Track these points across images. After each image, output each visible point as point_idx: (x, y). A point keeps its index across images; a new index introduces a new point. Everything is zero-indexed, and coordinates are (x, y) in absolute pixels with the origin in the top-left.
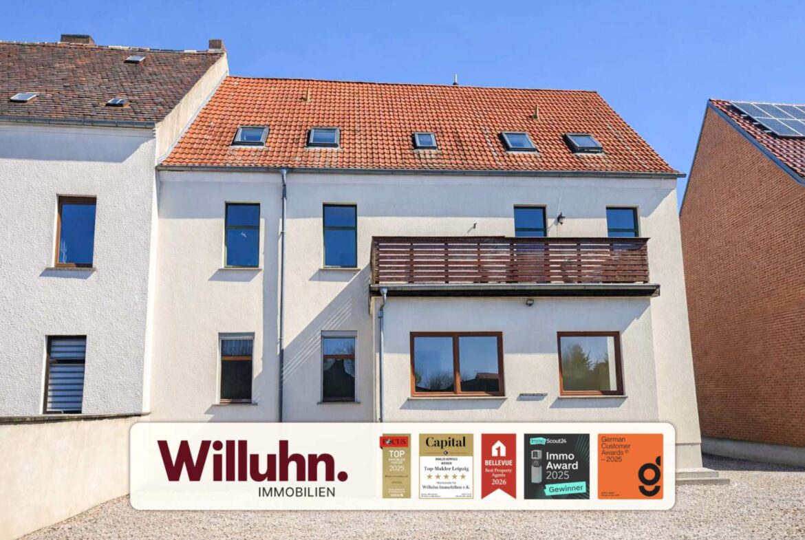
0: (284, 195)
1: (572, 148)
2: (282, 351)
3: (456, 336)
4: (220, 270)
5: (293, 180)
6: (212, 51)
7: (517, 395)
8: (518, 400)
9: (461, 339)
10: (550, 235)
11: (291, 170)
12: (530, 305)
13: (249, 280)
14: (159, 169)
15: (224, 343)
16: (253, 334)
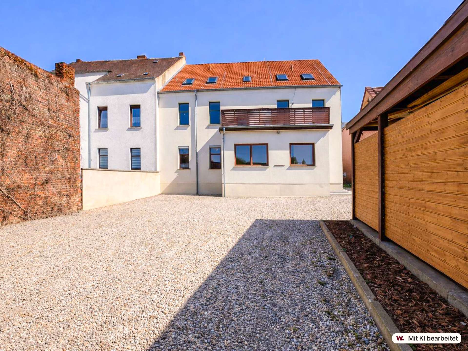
0: (196, 99)
1: (302, 78)
2: (197, 153)
3: (251, 145)
4: (178, 126)
5: (199, 94)
6: (180, 56)
7: (274, 165)
8: (274, 167)
9: (253, 146)
10: (290, 107)
11: (198, 91)
12: (279, 133)
13: (186, 129)
14: (158, 93)
15: (180, 150)
16: (188, 146)
